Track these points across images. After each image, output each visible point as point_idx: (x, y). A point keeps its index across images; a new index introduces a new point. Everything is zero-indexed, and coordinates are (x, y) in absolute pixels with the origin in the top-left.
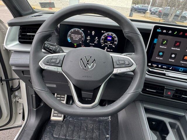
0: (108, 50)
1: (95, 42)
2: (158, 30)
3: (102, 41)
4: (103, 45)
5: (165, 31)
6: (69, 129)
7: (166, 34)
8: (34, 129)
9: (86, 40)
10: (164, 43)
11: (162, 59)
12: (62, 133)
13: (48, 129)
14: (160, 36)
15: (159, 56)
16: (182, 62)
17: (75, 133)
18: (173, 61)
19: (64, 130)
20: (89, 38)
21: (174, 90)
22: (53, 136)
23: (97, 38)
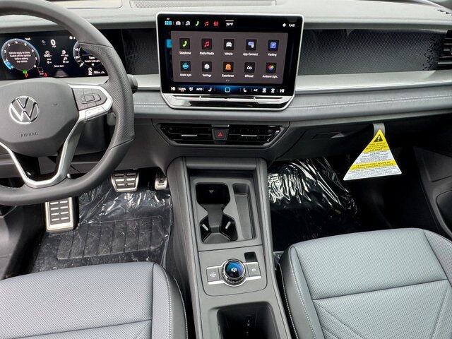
0: (96, 72)
1: (64, 62)
2: (168, 23)
3: (77, 57)
4: (82, 64)
5: (178, 23)
6: (90, 240)
7: (183, 28)
8: (11, 255)
9: (44, 60)
10: (184, 45)
11: (190, 75)
12: (74, 249)
13: (44, 249)
14: (173, 33)
15: (183, 71)
16: (225, 76)
17: (102, 245)
18: (210, 76)
19: (79, 244)
20: (47, 55)
21: (227, 128)
22: (57, 259)
23: (64, 52)
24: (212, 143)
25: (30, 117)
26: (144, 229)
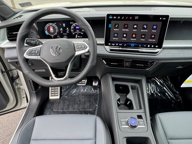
0: (79, 37)
1: (67, 32)
2: (111, 17)
3: (72, 31)
4: (74, 33)
5: (115, 17)
6: (66, 104)
7: (116, 19)
8: (37, 107)
9: (60, 31)
10: (116, 27)
11: (117, 39)
12: (60, 107)
13: (48, 106)
14: (112, 22)
15: (115, 37)
16: (132, 39)
17: (70, 107)
18: (126, 39)
19: (61, 105)
20: (61, 29)
21: (130, 61)
22: (53, 111)
23: (68, 28)
24: (124, 67)
25: (58, 53)
26: (87, 102)
